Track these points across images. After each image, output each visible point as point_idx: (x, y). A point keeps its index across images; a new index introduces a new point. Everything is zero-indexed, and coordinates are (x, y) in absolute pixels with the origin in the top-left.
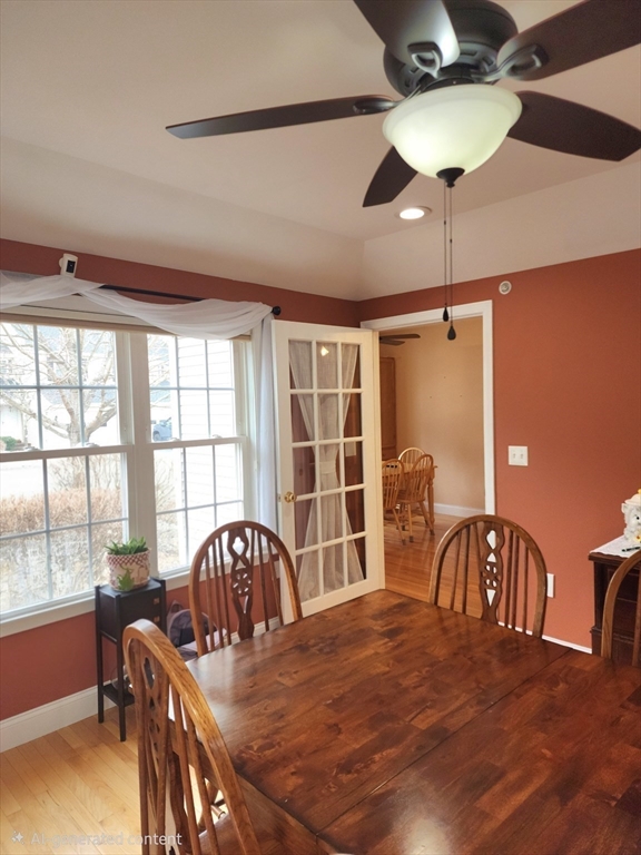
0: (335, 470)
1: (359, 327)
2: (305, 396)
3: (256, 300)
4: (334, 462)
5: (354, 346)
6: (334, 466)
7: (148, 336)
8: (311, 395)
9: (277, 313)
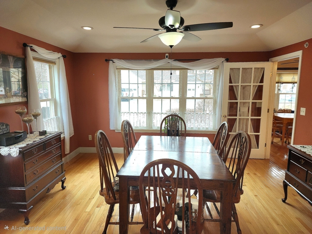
0: (247, 111)
1: (268, 61)
2: (236, 86)
3: (220, 57)
4: (248, 108)
5: (262, 68)
6: (248, 109)
7: (188, 71)
8: (238, 86)
9: (227, 60)
